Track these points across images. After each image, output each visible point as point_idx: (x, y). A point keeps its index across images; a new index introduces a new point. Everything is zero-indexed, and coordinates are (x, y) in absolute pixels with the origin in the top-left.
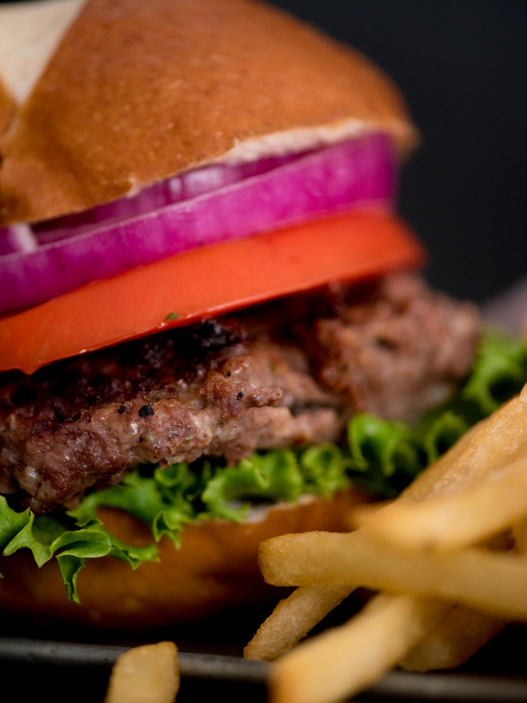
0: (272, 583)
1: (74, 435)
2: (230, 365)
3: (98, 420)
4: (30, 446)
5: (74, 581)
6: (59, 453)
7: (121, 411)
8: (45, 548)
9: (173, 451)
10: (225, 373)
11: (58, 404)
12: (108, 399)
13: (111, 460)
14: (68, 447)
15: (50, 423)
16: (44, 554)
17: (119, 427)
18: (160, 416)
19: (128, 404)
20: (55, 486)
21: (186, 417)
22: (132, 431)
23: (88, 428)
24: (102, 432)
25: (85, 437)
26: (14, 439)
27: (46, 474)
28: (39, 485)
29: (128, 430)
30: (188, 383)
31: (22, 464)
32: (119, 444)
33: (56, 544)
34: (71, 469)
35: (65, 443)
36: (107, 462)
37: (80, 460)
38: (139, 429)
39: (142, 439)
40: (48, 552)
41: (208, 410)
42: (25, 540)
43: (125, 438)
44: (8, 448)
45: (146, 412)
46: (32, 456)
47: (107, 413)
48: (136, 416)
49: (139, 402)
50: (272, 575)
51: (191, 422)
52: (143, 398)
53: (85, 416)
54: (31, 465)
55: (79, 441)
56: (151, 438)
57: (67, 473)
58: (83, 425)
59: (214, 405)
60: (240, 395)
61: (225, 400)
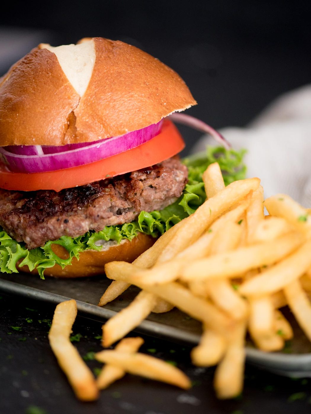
0: (109, 278)
1: (42, 228)
2: (95, 203)
3: (50, 223)
4: (27, 230)
5: (43, 273)
6: (37, 234)
7: (58, 220)
8: (33, 264)
9: (75, 234)
10: (94, 206)
11: (37, 214)
12: (54, 214)
13: (54, 237)
14: (40, 232)
15: (34, 221)
16: (32, 266)
17: (57, 226)
18: (71, 223)
19: (60, 218)
20: (36, 243)
21: (80, 223)
22: (61, 228)
23: (47, 226)
24: (52, 227)
25: (46, 229)
26: (22, 227)
27: (33, 240)
28: (31, 242)
29: (60, 227)
30: (81, 208)
31: (25, 235)
32: (57, 231)
33: (36, 264)
34: (41, 239)
35: (39, 230)
36: (53, 237)
37: (44, 236)
38: (64, 227)
39: (65, 230)
40: (34, 266)
41: (88, 219)
42: (26, 261)
43: (59, 230)
44: (20, 229)
45: (66, 221)
46: (28, 234)
47: (53, 220)
48: (63, 222)
49: (64, 217)
50: (109, 275)
51: (81, 225)
52: (65, 215)
53: (46, 221)
54: (28, 236)
55: (44, 230)
56: (68, 230)
57: (40, 240)
58: (45, 224)
59: (89, 218)
60: (98, 216)
61: (93, 217)
